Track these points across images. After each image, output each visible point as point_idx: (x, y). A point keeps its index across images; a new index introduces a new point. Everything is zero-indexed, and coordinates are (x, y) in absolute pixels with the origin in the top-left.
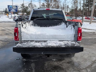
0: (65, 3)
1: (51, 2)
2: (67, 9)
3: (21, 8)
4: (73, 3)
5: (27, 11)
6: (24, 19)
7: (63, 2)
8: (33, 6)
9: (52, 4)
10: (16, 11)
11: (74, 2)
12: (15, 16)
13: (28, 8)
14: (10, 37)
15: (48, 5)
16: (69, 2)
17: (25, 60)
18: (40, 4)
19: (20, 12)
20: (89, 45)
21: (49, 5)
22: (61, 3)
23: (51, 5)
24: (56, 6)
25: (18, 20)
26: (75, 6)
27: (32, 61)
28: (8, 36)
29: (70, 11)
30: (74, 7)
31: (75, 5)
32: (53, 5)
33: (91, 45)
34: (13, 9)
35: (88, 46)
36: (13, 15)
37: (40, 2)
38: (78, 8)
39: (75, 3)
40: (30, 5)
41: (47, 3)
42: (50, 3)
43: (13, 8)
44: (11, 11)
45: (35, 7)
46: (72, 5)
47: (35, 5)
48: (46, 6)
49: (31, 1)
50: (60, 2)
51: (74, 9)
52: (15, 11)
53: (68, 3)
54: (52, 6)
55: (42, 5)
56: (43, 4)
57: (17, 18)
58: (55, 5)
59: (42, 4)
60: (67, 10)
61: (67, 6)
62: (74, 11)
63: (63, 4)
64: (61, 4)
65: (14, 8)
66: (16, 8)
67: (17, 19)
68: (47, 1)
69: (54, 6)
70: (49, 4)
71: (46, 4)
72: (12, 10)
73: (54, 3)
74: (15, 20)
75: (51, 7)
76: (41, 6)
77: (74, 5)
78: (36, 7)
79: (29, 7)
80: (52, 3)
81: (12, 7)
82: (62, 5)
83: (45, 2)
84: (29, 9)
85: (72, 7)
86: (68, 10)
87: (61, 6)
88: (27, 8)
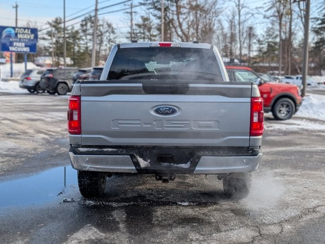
0: (237, 17)
1: (179, 13)
2: (247, 41)
3: (49, 38)
4: (274, 16)
5: (76, 48)
6: (65, 83)
7: (229, 13)
8: (101, 28)
9: (181, 20)
10: (31, 50)
11: (278, 12)
12: (29, 72)
13: (79, 39)
14: (24, 144)
15: (167, 26)
16: (254, 12)
17: (91, 202)
18: (132, 20)
19: (45, 56)
20: (311, 169)
21: (169, 24)
22: (220, 17)
23: (180, 25)
24: (199, 31)
25: (41, 85)
26: (280, 32)
27: (114, 205)
28: (16, 140)
29: (260, 50)
30: (278, 33)
31: (280, 24)
32: (185, 26)
33: (316, 169)
34: (20, 41)
35: (304, 172)
36: (20, 67)
37: (131, 13)
38: (293, 37)
39: (280, 16)
40: (89, 24)
41: (159, 18)
42: (175, 17)
43: (19, 36)
44: (11, 48)
45: (107, 34)
46: (270, 26)
47: (109, 26)
48: (159, 30)
49: (96, 10)
50: (217, 14)
51: (278, 40)
52: (27, 49)
53: (253, 15)
54: (182, 31)
55: (139, 26)
56: (145, 19)
57: (35, 77)
58: (194, 24)
59: (140, 21)
60: (245, 45)
61: (245, 29)
62: (276, 52)
63: (231, 22)
64: (219, 21)
65: (25, 36)
66: (32, 36)
67: (38, 83)
68: (160, 9)
69: (192, 31)
70: (172, 21)
71: (155, 22)
72: (15, 44)
73: (192, 18)
74: (29, 88)
75: (179, 35)
76: (134, 27)
77: (277, 27)
78: (113, 32)
79: (84, 31)
80: (182, 17)
81: (16, 34)
82: (226, 25)
83: (151, 11)
84: (85, 43)
85: (269, 33)
86: (250, 46)
87: (222, 29)
88: (75, 36)
